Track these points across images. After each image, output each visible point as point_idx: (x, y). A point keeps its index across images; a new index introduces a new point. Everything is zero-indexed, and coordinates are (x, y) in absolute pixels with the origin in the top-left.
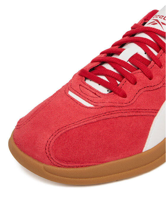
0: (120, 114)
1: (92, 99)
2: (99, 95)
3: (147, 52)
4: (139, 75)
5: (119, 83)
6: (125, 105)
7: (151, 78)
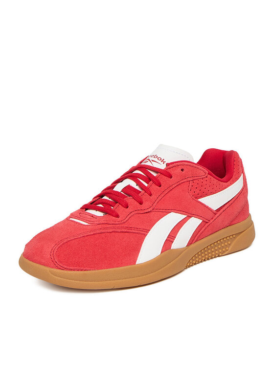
0: (114, 230)
1: (89, 220)
2: (95, 217)
3: (139, 184)
4: (130, 200)
5: (112, 208)
6: (117, 223)
7: (141, 203)
